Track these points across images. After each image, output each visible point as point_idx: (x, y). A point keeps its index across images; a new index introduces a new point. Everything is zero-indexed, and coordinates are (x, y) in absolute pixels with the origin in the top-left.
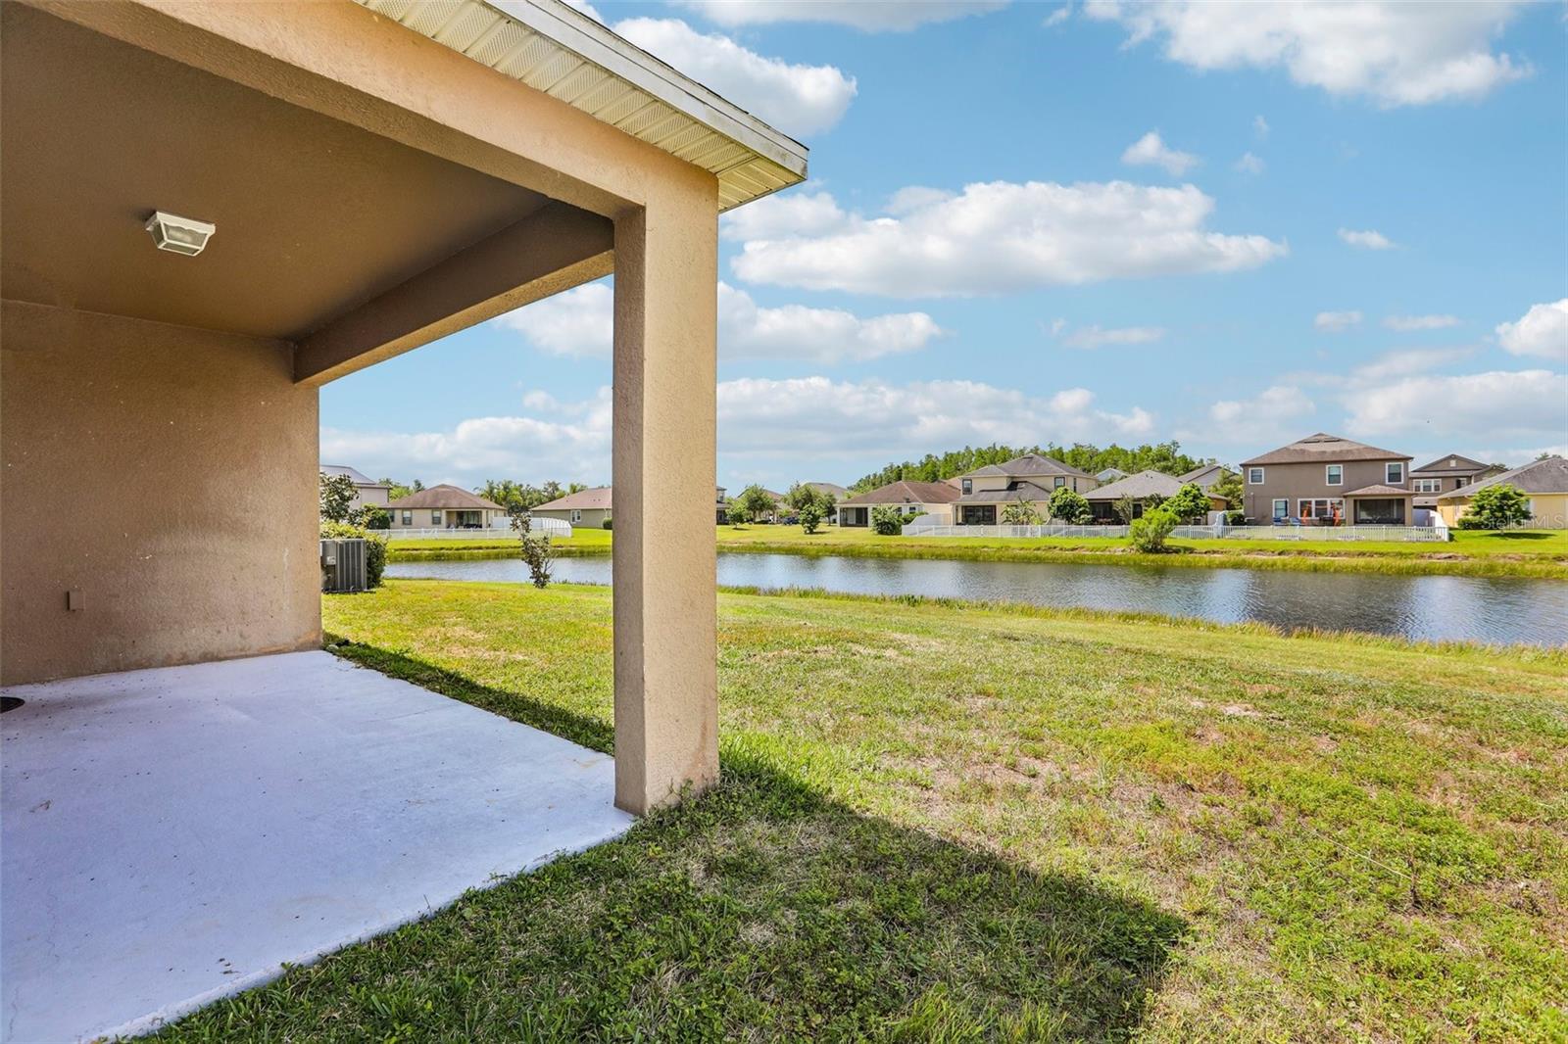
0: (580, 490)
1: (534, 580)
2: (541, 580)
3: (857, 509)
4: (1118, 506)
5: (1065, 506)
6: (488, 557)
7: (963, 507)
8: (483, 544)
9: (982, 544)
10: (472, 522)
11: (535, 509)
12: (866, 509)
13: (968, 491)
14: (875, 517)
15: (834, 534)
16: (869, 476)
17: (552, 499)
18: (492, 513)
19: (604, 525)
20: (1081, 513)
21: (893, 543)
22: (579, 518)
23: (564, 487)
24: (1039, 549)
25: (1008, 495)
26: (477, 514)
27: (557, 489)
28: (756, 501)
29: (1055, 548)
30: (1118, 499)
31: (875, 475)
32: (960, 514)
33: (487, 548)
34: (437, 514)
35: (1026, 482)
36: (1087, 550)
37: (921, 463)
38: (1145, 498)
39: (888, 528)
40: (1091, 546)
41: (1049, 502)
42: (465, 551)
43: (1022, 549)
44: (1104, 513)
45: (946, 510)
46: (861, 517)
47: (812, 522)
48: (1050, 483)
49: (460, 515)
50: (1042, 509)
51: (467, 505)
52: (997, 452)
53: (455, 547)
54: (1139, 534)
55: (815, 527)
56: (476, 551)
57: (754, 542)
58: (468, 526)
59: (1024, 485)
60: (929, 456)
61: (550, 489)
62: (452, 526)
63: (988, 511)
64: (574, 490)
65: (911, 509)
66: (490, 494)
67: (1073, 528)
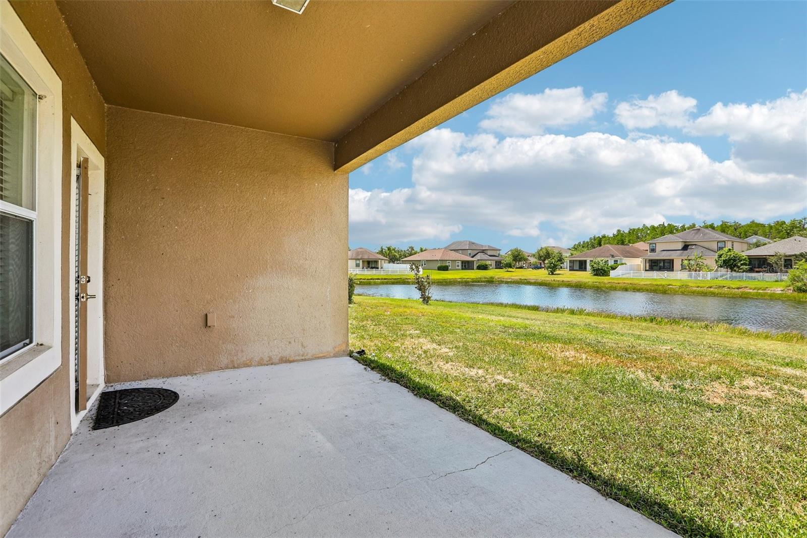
0: (425, 250)
1: (422, 299)
2: (426, 300)
3: (580, 261)
4: (772, 260)
5: (730, 260)
6: (383, 283)
7: (649, 260)
8: (380, 277)
9: (668, 283)
10: (373, 266)
11: (403, 259)
12: (586, 261)
13: (653, 250)
14: (592, 266)
15: (565, 275)
16: (580, 243)
17: (411, 255)
18: (383, 261)
19: (438, 268)
20: (742, 265)
21: (606, 281)
22: (425, 264)
23: (417, 249)
24: (711, 287)
25: (682, 253)
26: (376, 262)
27: (413, 250)
28: (517, 256)
29: (724, 287)
30: (773, 256)
31: (584, 242)
32: (648, 265)
33: (382, 279)
34: (358, 262)
35: (695, 245)
36: (751, 289)
37: (614, 235)
38: (795, 255)
39: (600, 272)
40: (753, 287)
41: (716, 257)
42: (372, 281)
43: (698, 287)
44: (759, 264)
45: (639, 262)
46: (582, 266)
47: (553, 269)
48: (714, 246)
49: (369, 262)
50: (711, 261)
51: (372, 257)
52: (666, 227)
53: (367, 278)
54: (794, 279)
55: (554, 271)
56: (377, 280)
57: (520, 279)
58: (372, 268)
59: (694, 247)
60: (619, 231)
61: (410, 250)
62: (365, 268)
63: (668, 263)
64: (422, 250)
65: (615, 261)
66: (381, 252)
67: (734, 274)
